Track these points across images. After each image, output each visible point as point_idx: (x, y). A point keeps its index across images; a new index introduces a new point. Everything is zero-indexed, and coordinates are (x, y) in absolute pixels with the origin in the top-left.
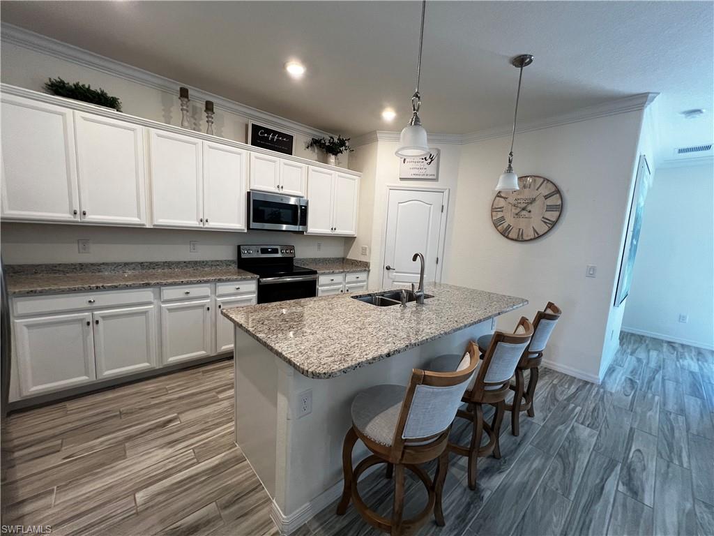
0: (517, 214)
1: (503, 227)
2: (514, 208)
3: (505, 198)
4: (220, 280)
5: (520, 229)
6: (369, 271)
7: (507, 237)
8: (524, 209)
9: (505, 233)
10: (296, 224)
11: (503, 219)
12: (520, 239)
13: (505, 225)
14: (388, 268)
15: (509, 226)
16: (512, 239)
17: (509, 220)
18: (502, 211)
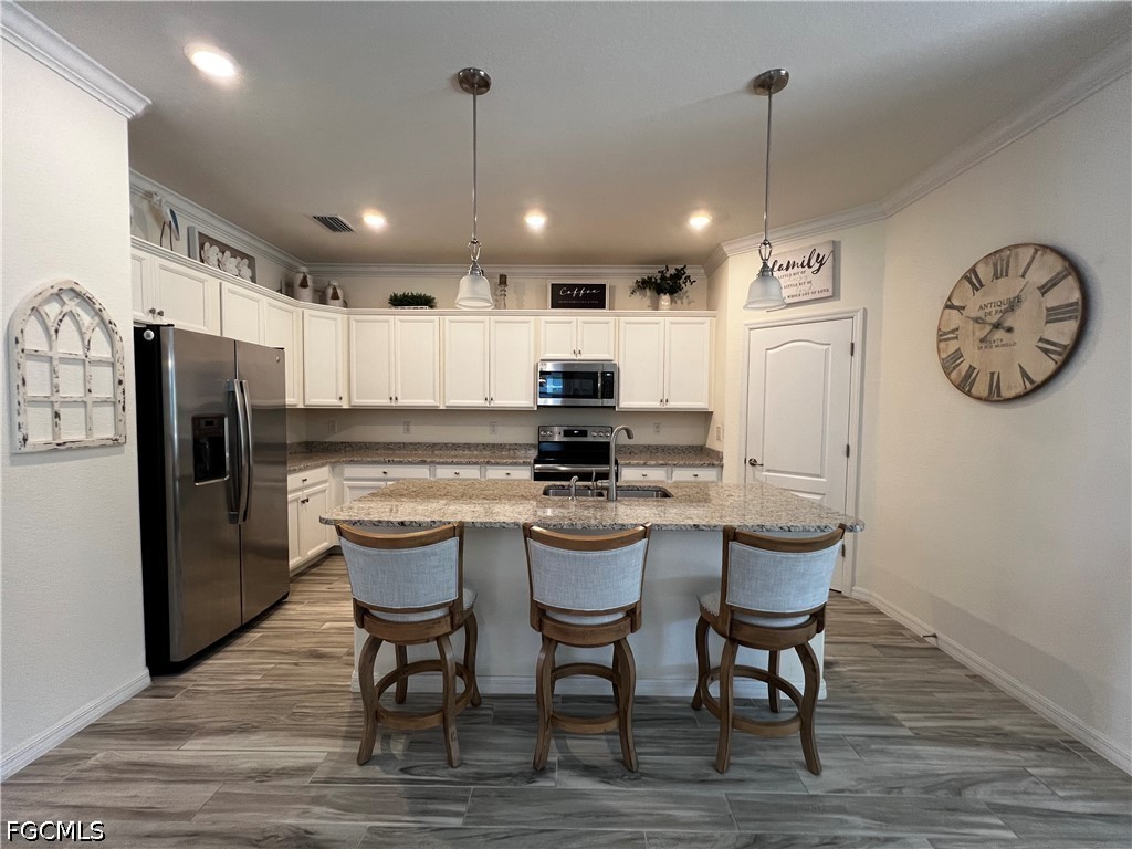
0: (982, 341)
1: (960, 373)
2: (977, 326)
3: (960, 309)
4: (488, 463)
5: (992, 374)
6: (722, 466)
7: (969, 394)
8: (997, 326)
9: (965, 385)
10: (596, 397)
11: (958, 355)
12: (994, 397)
13: (964, 368)
14: (753, 463)
15: (972, 369)
16: (979, 399)
17: (972, 356)
18: (956, 338)
